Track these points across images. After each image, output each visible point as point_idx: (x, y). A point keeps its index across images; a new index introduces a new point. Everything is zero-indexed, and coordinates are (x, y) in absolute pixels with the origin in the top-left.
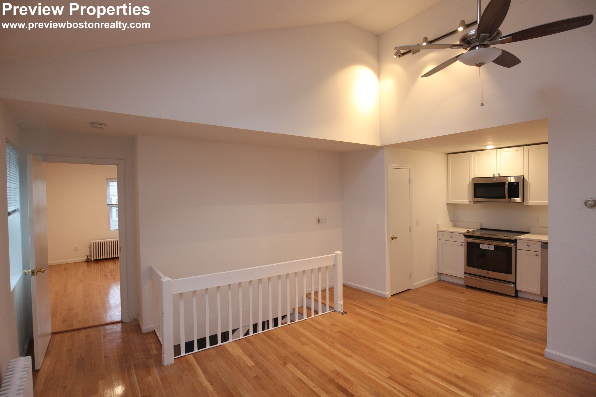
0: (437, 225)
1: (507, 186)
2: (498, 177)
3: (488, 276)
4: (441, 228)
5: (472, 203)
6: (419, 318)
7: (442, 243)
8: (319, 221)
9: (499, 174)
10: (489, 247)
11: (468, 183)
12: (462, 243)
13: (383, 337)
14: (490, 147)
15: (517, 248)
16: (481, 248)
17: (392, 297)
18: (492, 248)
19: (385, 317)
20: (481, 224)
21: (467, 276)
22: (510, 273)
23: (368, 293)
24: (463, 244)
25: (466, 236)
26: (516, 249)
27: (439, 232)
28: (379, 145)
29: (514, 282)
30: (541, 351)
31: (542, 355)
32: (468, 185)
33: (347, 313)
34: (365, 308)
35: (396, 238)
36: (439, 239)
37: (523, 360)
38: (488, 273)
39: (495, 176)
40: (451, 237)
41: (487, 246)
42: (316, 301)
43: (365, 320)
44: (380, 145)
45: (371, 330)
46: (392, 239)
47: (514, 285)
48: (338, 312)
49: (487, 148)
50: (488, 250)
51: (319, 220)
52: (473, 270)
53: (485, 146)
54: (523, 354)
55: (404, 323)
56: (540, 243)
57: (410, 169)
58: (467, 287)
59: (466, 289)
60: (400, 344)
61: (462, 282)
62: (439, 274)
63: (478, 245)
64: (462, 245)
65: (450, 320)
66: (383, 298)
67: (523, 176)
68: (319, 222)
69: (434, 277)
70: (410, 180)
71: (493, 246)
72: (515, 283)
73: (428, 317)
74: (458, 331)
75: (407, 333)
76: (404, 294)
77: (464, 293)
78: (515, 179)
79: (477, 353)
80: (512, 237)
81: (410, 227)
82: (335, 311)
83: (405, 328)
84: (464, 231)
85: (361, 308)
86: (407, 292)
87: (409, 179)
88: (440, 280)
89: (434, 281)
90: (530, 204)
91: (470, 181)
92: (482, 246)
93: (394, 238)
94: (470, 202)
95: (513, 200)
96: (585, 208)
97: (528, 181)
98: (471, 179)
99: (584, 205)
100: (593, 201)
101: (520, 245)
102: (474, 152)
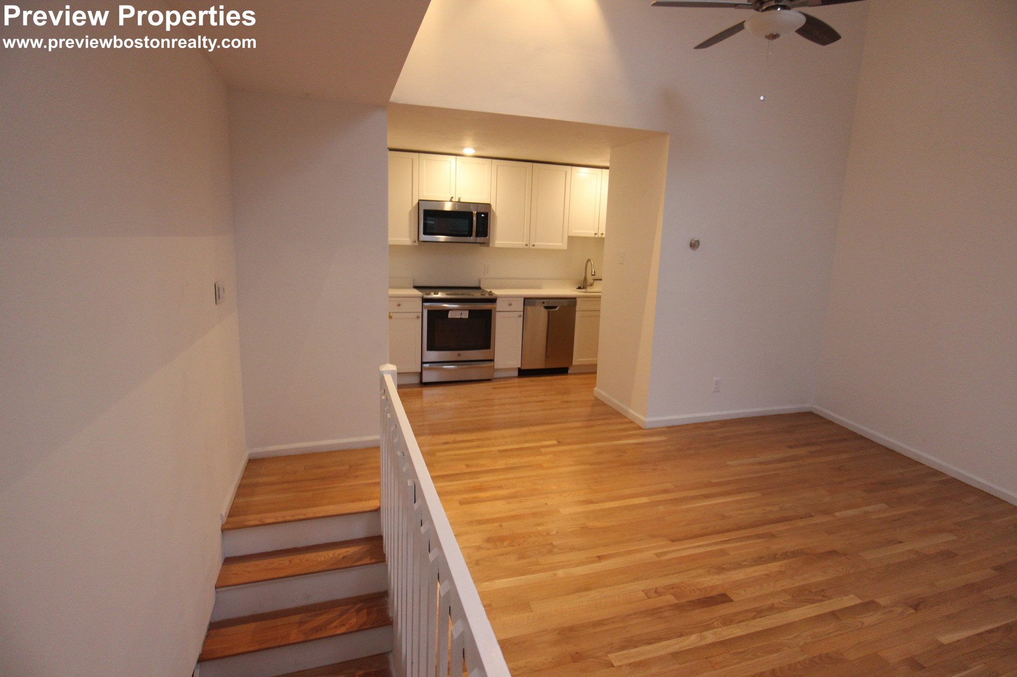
1: (475, 218)
2: (457, 202)
5: (416, 244)
8: (219, 293)
9: (459, 198)
10: (462, 314)
11: (410, 208)
14: (468, 152)
15: (497, 310)
16: (450, 317)
18: (466, 315)
21: (428, 366)
22: (489, 348)
24: (420, 314)
25: (423, 301)
26: (496, 312)
29: (493, 358)
32: (411, 212)
38: (459, 355)
39: (453, 200)
40: (399, 305)
41: (459, 312)
47: (493, 362)
49: (465, 152)
50: (461, 318)
51: (219, 290)
52: (437, 355)
56: (522, 299)
58: (426, 384)
61: (416, 380)
63: (446, 312)
67: (490, 204)
68: (219, 296)
71: (468, 311)
72: (493, 360)
74: (558, 442)
79: (622, 455)
80: (492, 295)
90: (497, 246)
91: (414, 205)
92: (452, 315)
94: (415, 242)
95: (479, 239)
96: (690, 250)
97: (495, 211)
98: (416, 202)
99: (689, 246)
100: (698, 241)
101: (500, 306)
102: (421, 155)
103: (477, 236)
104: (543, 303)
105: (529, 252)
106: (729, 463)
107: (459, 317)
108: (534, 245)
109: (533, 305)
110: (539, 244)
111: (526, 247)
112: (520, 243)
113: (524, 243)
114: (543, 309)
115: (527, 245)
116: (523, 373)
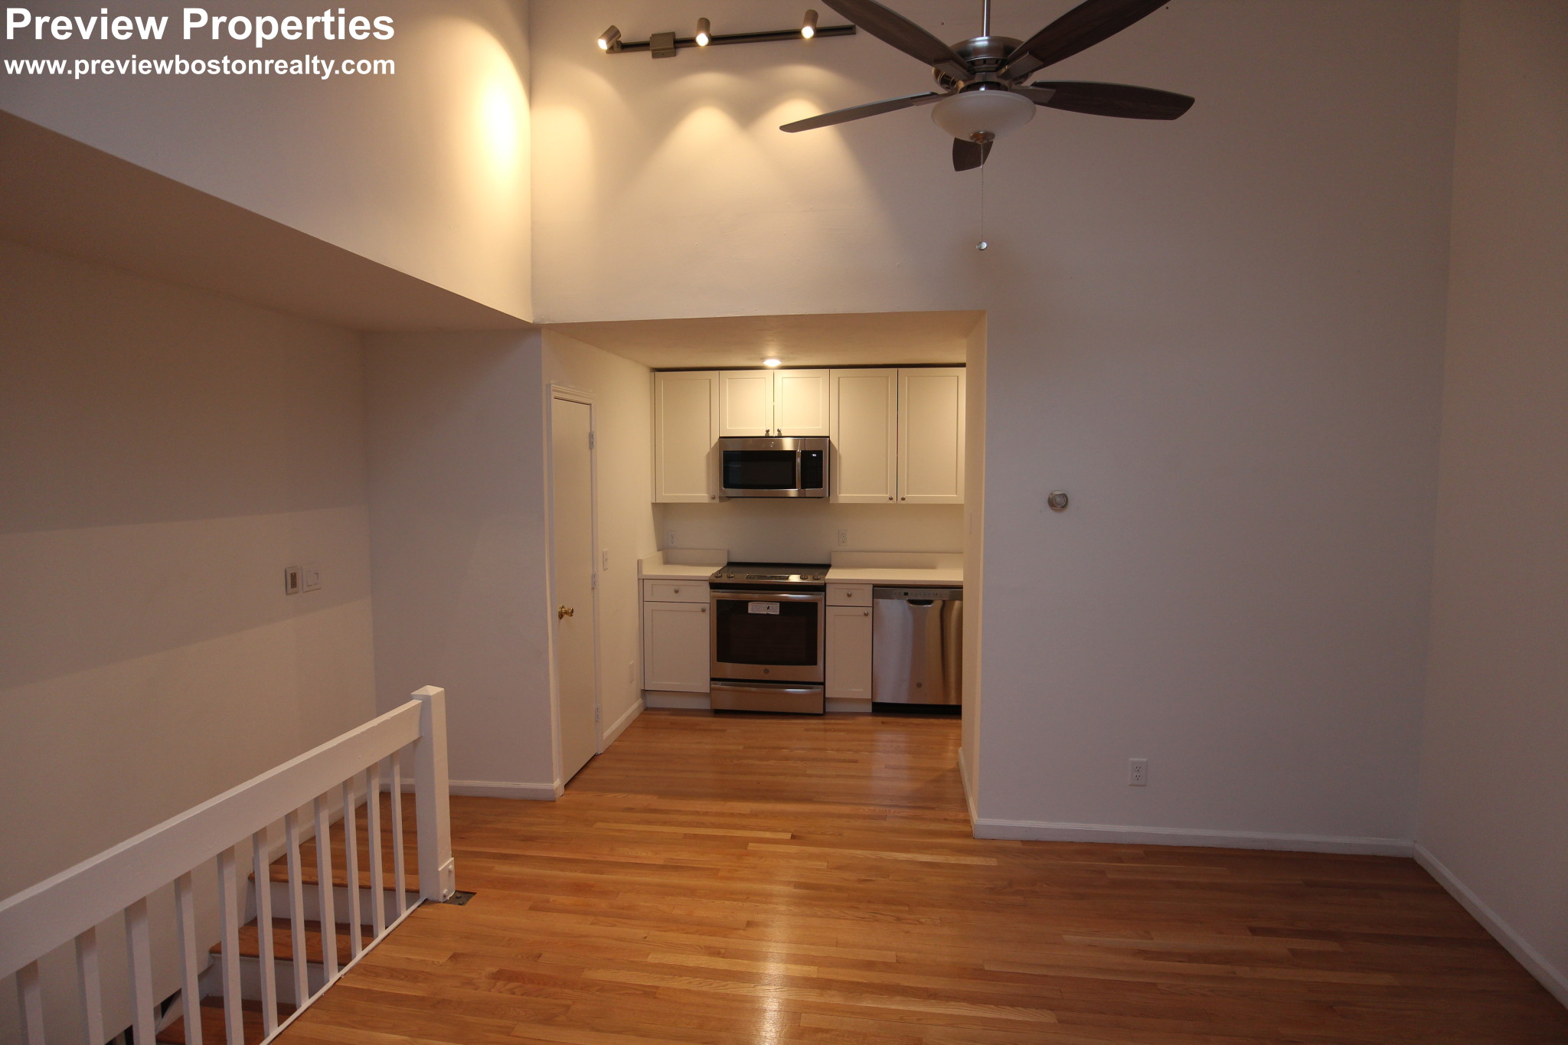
0: (639, 563)
1: (798, 460)
2: (776, 437)
3: (766, 678)
4: (647, 571)
5: (717, 501)
6: (685, 834)
7: (652, 610)
8: (293, 581)
9: (779, 431)
10: (768, 608)
11: (708, 450)
12: (704, 605)
13: (641, 933)
14: (772, 363)
15: (827, 604)
16: (750, 611)
17: (568, 792)
18: (775, 610)
19: (597, 862)
20: (728, 551)
21: (718, 685)
22: (815, 663)
23: (487, 798)
24: (707, 606)
25: (714, 586)
26: (825, 606)
27: (642, 580)
28: (530, 320)
29: (822, 681)
30: (965, 828)
31: (969, 835)
32: (708, 455)
33: (474, 894)
34: (517, 856)
35: (572, 611)
36: (643, 600)
37: (953, 860)
38: (766, 671)
39: (771, 434)
40: (677, 592)
41: (765, 605)
42: (311, 884)
43: (552, 898)
44: (531, 322)
45: (592, 924)
46: (561, 616)
47: (822, 686)
48: (441, 900)
49: (768, 363)
50: (768, 614)
51: (294, 576)
52: (730, 669)
53: (763, 359)
54: (942, 846)
55: (661, 862)
56: (872, 586)
57: (590, 404)
58: (718, 713)
59: (715, 719)
60: (703, 937)
61: (705, 704)
62: (645, 692)
63: (744, 604)
64: (703, 611)
65: (754, 815)
66: (543, 803)
67: (829, 437)
68: (294, 584)
69: (635, 706)
70: (591, 436)
71: (778, 604)
72: (823, 684)
73: (703, 823)
74: (793, 837)
75: (691, 892)
76: (588, 771)
77: (724, 731)
78: (795, 444)
79: (872, 880)
80: (818, 579)
81: (594, 576)
82: (426, 900)
83: (675, 879)
84: (708, 572)
85: (505, 857)
86: (595, 764)
87: (590, 434)
88: (647, 710)
89: (636, 715)
90: (841, 501)
91: (713, 445)
92: (752, 609)
93: (566, 613)
94: (714, 498)
95: (809, 491)
96: (1049, 511)
97: (837, 448)
98: (715, 439)
99: (1047, 505)
100: (1064, 496)
101: (832, 596)
102: (722, 372)
103: (804, 486)
104: (906, 594)
105: (896, 508)
106: (1066, 937)
107: (765, 613)
108: (903, 499)
109: (889, 597)
110: (913, 496)
111: (891, 502)
112: (880, 496)
113: (888, 496)
114: (905, 603)
115: (891, 499)
116: (881, 709)
